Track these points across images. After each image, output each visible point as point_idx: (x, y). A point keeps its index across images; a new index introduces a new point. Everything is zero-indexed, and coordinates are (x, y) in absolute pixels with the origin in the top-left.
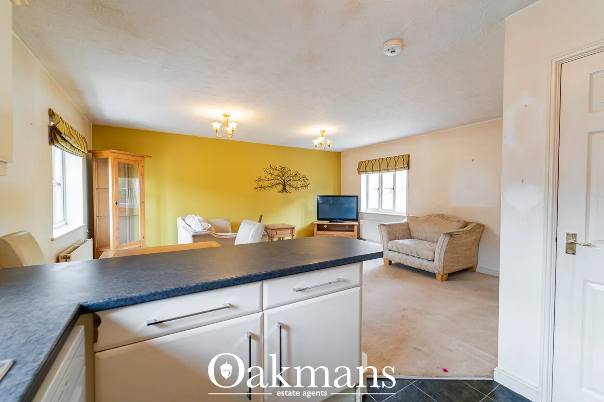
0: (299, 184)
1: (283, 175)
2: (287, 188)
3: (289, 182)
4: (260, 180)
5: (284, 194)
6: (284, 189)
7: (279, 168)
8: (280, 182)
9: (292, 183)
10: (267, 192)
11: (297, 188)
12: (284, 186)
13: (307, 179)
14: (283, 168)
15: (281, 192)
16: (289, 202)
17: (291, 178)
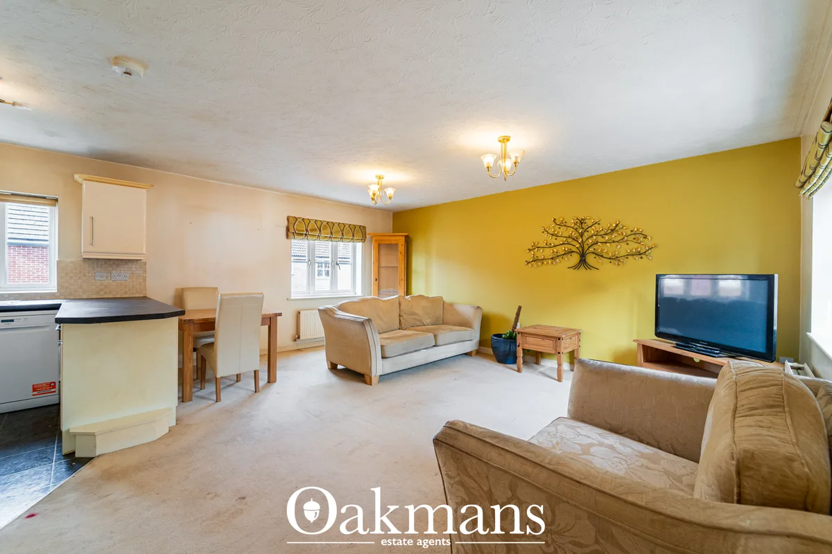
0: (623, 249)
1: (582, 235)
2: (590, 259)
3: (595, 247)
4: (535, 247)
5: (582, 270)
6: (583, 261)
7: (571, 222)
8: (574, 249)
9: (599, 248)
10: (547, 268)
11: (615, 259)
12: (583, 256)
13: (645, 237)
14: (582, 222)
15: (576, 267)
16: (594, 288)
17: (600, 239)
